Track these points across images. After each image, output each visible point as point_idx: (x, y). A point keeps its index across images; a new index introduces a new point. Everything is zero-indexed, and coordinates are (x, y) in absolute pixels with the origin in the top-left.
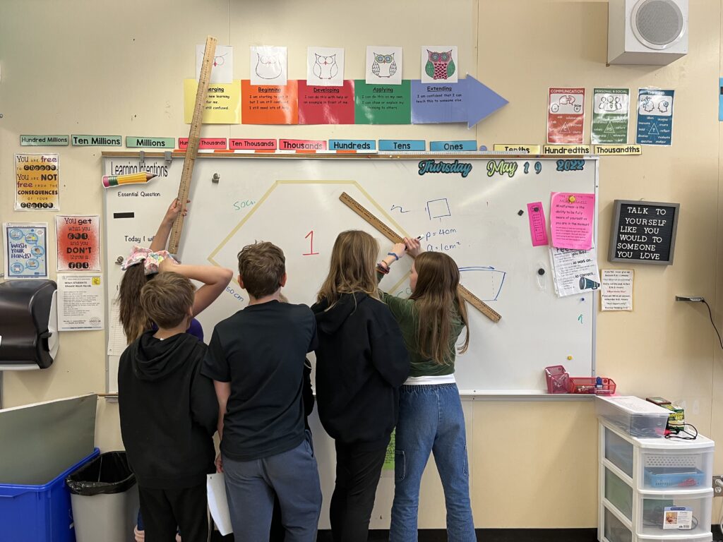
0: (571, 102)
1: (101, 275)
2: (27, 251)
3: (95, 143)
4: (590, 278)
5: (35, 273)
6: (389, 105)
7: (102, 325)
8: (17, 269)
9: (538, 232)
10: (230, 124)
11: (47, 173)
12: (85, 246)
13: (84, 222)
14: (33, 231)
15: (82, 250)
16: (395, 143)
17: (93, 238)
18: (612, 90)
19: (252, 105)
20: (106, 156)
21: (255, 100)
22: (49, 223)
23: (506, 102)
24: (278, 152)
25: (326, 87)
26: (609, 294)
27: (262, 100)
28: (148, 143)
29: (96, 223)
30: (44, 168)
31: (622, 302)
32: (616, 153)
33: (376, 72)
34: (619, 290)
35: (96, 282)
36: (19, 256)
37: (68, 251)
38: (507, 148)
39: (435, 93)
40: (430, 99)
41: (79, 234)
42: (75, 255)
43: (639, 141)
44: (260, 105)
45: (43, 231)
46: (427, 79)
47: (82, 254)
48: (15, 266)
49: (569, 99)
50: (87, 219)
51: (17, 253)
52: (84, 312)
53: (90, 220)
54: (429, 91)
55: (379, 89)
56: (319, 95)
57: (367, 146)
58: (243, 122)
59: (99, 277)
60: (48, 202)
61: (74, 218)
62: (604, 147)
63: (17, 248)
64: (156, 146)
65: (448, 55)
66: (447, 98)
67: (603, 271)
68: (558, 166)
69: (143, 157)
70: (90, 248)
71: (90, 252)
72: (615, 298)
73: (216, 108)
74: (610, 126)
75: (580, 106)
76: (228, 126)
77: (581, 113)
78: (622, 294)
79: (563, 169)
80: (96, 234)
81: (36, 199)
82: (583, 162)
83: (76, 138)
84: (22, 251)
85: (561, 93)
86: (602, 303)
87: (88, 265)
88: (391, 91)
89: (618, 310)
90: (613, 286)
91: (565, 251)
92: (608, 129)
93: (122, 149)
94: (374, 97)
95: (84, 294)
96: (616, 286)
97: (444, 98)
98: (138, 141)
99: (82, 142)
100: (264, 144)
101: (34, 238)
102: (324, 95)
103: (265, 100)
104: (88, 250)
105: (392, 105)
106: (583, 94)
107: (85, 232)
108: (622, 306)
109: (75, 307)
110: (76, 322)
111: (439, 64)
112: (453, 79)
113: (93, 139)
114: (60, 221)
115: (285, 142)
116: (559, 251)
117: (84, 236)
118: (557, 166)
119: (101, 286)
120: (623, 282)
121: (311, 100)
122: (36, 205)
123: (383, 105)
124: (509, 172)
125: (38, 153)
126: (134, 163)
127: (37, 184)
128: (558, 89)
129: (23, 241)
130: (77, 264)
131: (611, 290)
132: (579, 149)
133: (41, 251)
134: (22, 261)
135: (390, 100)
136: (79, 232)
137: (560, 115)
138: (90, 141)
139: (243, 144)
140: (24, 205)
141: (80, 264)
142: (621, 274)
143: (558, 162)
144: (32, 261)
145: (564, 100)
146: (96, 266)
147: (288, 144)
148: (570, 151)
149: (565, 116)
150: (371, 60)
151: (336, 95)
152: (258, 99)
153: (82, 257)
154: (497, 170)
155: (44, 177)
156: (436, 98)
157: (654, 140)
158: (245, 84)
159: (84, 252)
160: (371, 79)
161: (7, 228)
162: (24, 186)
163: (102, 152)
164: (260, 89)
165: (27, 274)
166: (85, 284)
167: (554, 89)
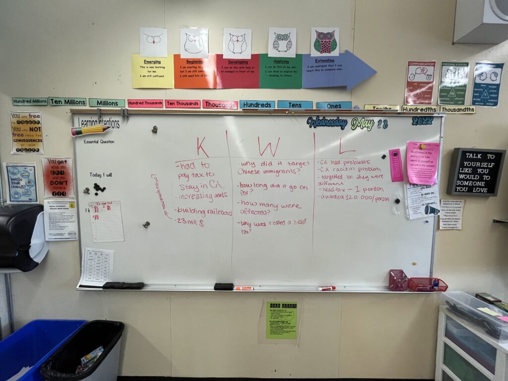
0: (424, 72)
1: (75, 200)
2: (23, 183)
3: (67, 103)
4: (433, 206)
5: (30, 199)
6: (286, 74)
7: (77, 236)
8: (16, 196)
9: (396, 171)
10: (166, 89)
11: (34, 125)
12: (63, 180)
13: (62, 162)
14: (25, 168)
15: (61, 183)
16: (290, 103)
17: (68, 174)
18: (456, 63)
19: (182, 74)
21: (184, 70)
22: (37, 163)
23: (375, 72)
24: (202, 109)
25: (238, 60)
26: (445, 217)
27: (189, 69)
28: (106, 103)
29: (70, 163)
30: (31, 122)
31: (454, 223)
32: (456, 112)
33: (276, 47)
34: (452, 214)
35: (72, 206)
36: (17, 187)
37: (52, 183)
38: (374, 107)
39: (321, 64)
40: (317, 68)
41: (58, 171)
42: (56, 186)
43: (474, 103)
44: (188, 74)
45: (33, 168)
46: (315, 54)
47: (61, 186)
48: (15, 194)
49: (423, 70)
50: (64, 160)
51: (15, 185)
52: (64, 227)
53: (66, 161)
54: (316, 62)
55: (278, 61)
56: (233, 66)
57: (268, 105)
58: (175, 88)
59: (74, 202)
60: (36, 148)
61: (54, 159)
62: (447, 108)
63: (15, 181)
64: (111, 106)
65: (331, 35)
66: (330, 68)
67: (442, 201)
68: (413, 121)
69: (101, 114)
70: (66, 182)
71: (66, 184)
72: (449, 220)
73: (155, 76)
74: (452, 92)
75: (431, 75)
76: (164, 91)
77: (431, 80)
78: (455, 217)
79: (417, 124)
80: (70, 171)
81: (27, 145)
82: (432, 119)
83: (52, 100)
84: (18, 183)
85: (417, 65)
86: (441, 224)
87: (65, 194)
88: (288, 62)
89: (453, 229)
90: (449, 211)
91: (416, 186)
92: (451, 93)
93: (87, 107)
94: (274, 67)
95: (64, 214)
96: (451, 212)
97: (328, 68)
98: (98, 102)
99: (57, 103)
100: (191, 104)
101: (27, 174)
102: (236, 66)
103: (192, 70)
104: (65, 183)
105: (288, 74)
106: (434, 66)
107: (62, 170)
108: (454, 226)
109: (57, 224)
110: (58, 234)
111: (325, 42)
112: (335, 53)
113: (65, 101)
114: (45, 162)
115: (207, 102)
116: (412, 186)
117: (62, 173)
119: (76, 209)
120: (455, 209)
121: (227, 70)
122: (27, 150)
123: (281, 74)
124: (368, 127)
125: (26, 111)
126: (95, 118)
127: (27, 134)
128: (415, 62)
129: (19, 176)
130: (58, 192)
131: (447, 214)
132: (429, 109)
133: (33, 184)
134: (20, 190)
135: (287, 69)
136: (58, 170)
137: (415, 82)
138: (63, 102)
139: (176, 103)
140: (18, 150)
141: (60, 193)
142: (455, 203)
143: (414, 118)
144: (26, 191)
145: (419, 71)
146: (72, 194)
147: (209, 104)
148: (422, 110)
149: (419, 83)
150: (272, 38)
151: (245, 66)
152: (187, 69)
153: (61, 188)
154: (359, 125)
155: (31, 129)
156: (322, 68)
157: (485, 103)
158: (177, 57)
159: (62, 184)
160: (273, 53)
161: (7, 167)
162: (18, 136)
163: (71, 110)
164: (188, 61)
165: (24, 200)
166: (64, 207)
167: (412, 62)
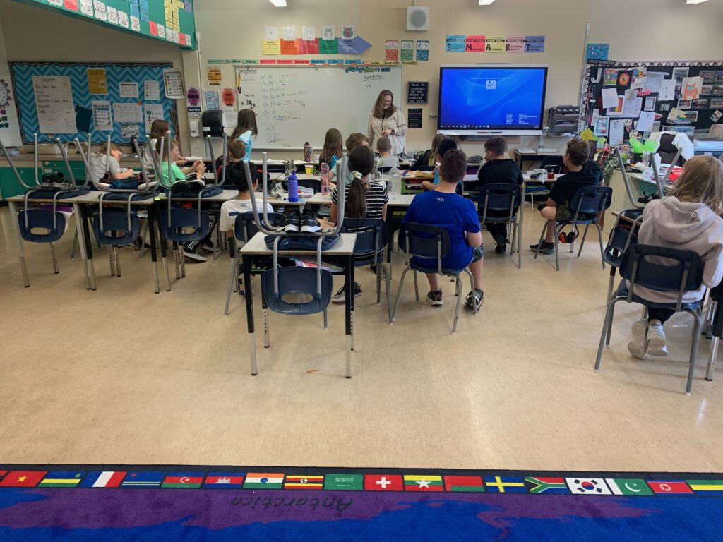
1: (236, 108)
2: (213, 100)
8: (210, 106)
13: (230, 90)
16: (334, 61)
17: (233, 96)
18: (408, 41)
19: (284, 48)
23: (370, 46)
24: (293, 64)
25: (309, 41)
29: (234, 90)
30: (216, 71)
33: (326, 35)
36: (210, 102)
37: (226, 100)
38: (371, 62)
41: (229, 94)
43: (417, 59)
45: (217, 93)
46: (343, 38)
52: (232, 121)
56: (307, 44)
57: (323, 62)
58: (281, 54)
60: (218, 83)
61: (227, 88)
62: (405, 62)
63: (209, 99)
64: (252, 63)
65: (350, 29)
69: (248, 67)
73: (272, 49)
74: (407, 54)
75: (397, 47)
76: (276, 56)
81: (214, 82)
83: (225, 60)
85: (390, 42)
87: (232, 104)
88: (331, 42)
93: (241, 64)
94: (325, 44)
95: (231, 115)
97: (349, 44)
98: (246, 61)
99: (228, 62)
100: (288, 62)
101: (214, 95)
103: (289, 46)
104: (232, 99)
106: (398, 42)
112: (352, 38)
113: (232, 61)
114: (222, 90)
115: (296, 61)
123: (329, 47)
125: (214, 66)
126: (246, 69)
127: (214, 77)
129: (211, 96)
132: (396, 63)
133: (217, 100)
135: (331, 45)
137: (390, 50)
139: (282, 62)
140: (211, 84)
144: (214, 103)
145: (391, 45)
148: (393, 63)
150: (324, 31)
151: (312, 43)
153: (230, 102)
155: (216, 74)
157: (422, 59)
158: (282, 40)
160: (324, 38)
161: (206, 92)
162: (210, 78)
163: (234, 65)
164: (287, 42)
165: (213, 108)
166: (232, 111)
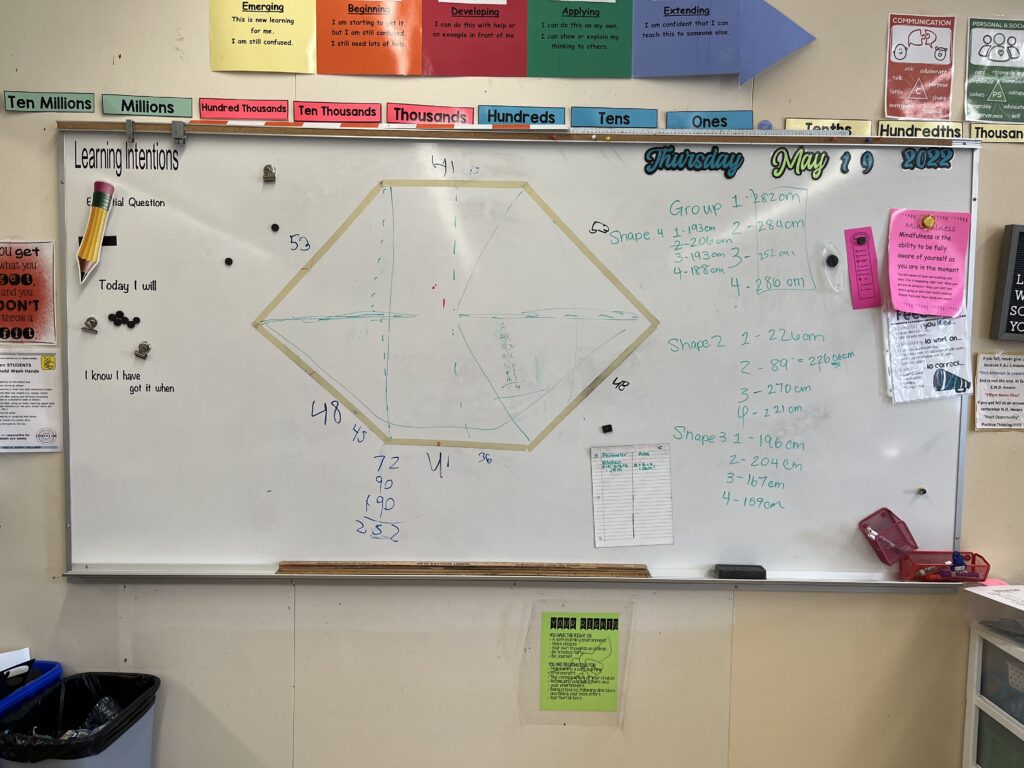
1: (57, 351)
3: (47, 106)
4: (956, 371)
6: (591, 41)
7: (58, 442)
9: (863, 282)
10: (295, 74)
12: (29, 298)
13: (26, 253)
15: (22, 306)
16: (602, 114)
17: (42, 283)
19: (337, 39)
20: (64, 129)
21: (343, 27)
23: (809, 39)
24: (383, 126)
26: (990, 399)
27: (355, 28)
28: (140, 106)
31: (1011, 414)
34: (1008, 391)
35: (48, 365)
38: (809, 124)
40: (669, 29)
41: (17, 275)
42: (9, 313)
47: (22, 312)
49: (925, 37)
50: (31, 247)
52: (27, 418)
53: (37, 250)
54: (667, 15)
55: (574, 10)
56: (461, 20)
57: (548, 116)
58: (321, 70)
59: (53, 355)
64: (157, 113)
66: (701, 29)
67: (981, 357)
68: (905, 160)
69: (132, 132)
70: (36, 302)
71: (37, 309)
72: (1000, 406)
73: (269, 43)
74: (998, 90)
76: (292, 78)
77: (946, 62)
78: (1013, 400)
79: (913, 166)
80: (47, 276)
82: (950, 152)
83: (12, 97)
86: (978, 416)
87: (33, 333)
89: (1009, 428)
90: (997, 384)
91: (912, 319)
92: (994, 94)
93: (95, 117)
94: (564, 25)
95: (26, 386)
96: (1002, 385)
97: (693, 28)
98: (124, 102)
100: (357, 112)
102: (470, 20)
103: (361, 28)
104: (33, 305)
105: (598, 42)
107: (26, 272)
108: (1013, 421)
109: (10, 410)
110: (11, 437)
116: (902, 319)
117: (26, 280)
118: (902, 161)
119: (57, 372)
120: (1014, 378)
121: (447, 30)
123: (580, 42)
124: (813, 169)
128: (906, 17)
130: (14, 330)
131: (995, 392)
132: (943, 130)
135: (595, 32)
136: (16, 271)
138: (38, 103)
139: (320, 111)
141: (19, 330)
142: (1012, 362)
143: (906, 152)
145: (916, 38)
146: (49, 335)
147: (403, 113)
148: (926, 131)
149: (919, 66)
154: (791, 167)
156: (681, 29)
159: (25, 308)
163: (58, 123)
164: (353, 8)
166: (28, 368)
167: (898, 16)
